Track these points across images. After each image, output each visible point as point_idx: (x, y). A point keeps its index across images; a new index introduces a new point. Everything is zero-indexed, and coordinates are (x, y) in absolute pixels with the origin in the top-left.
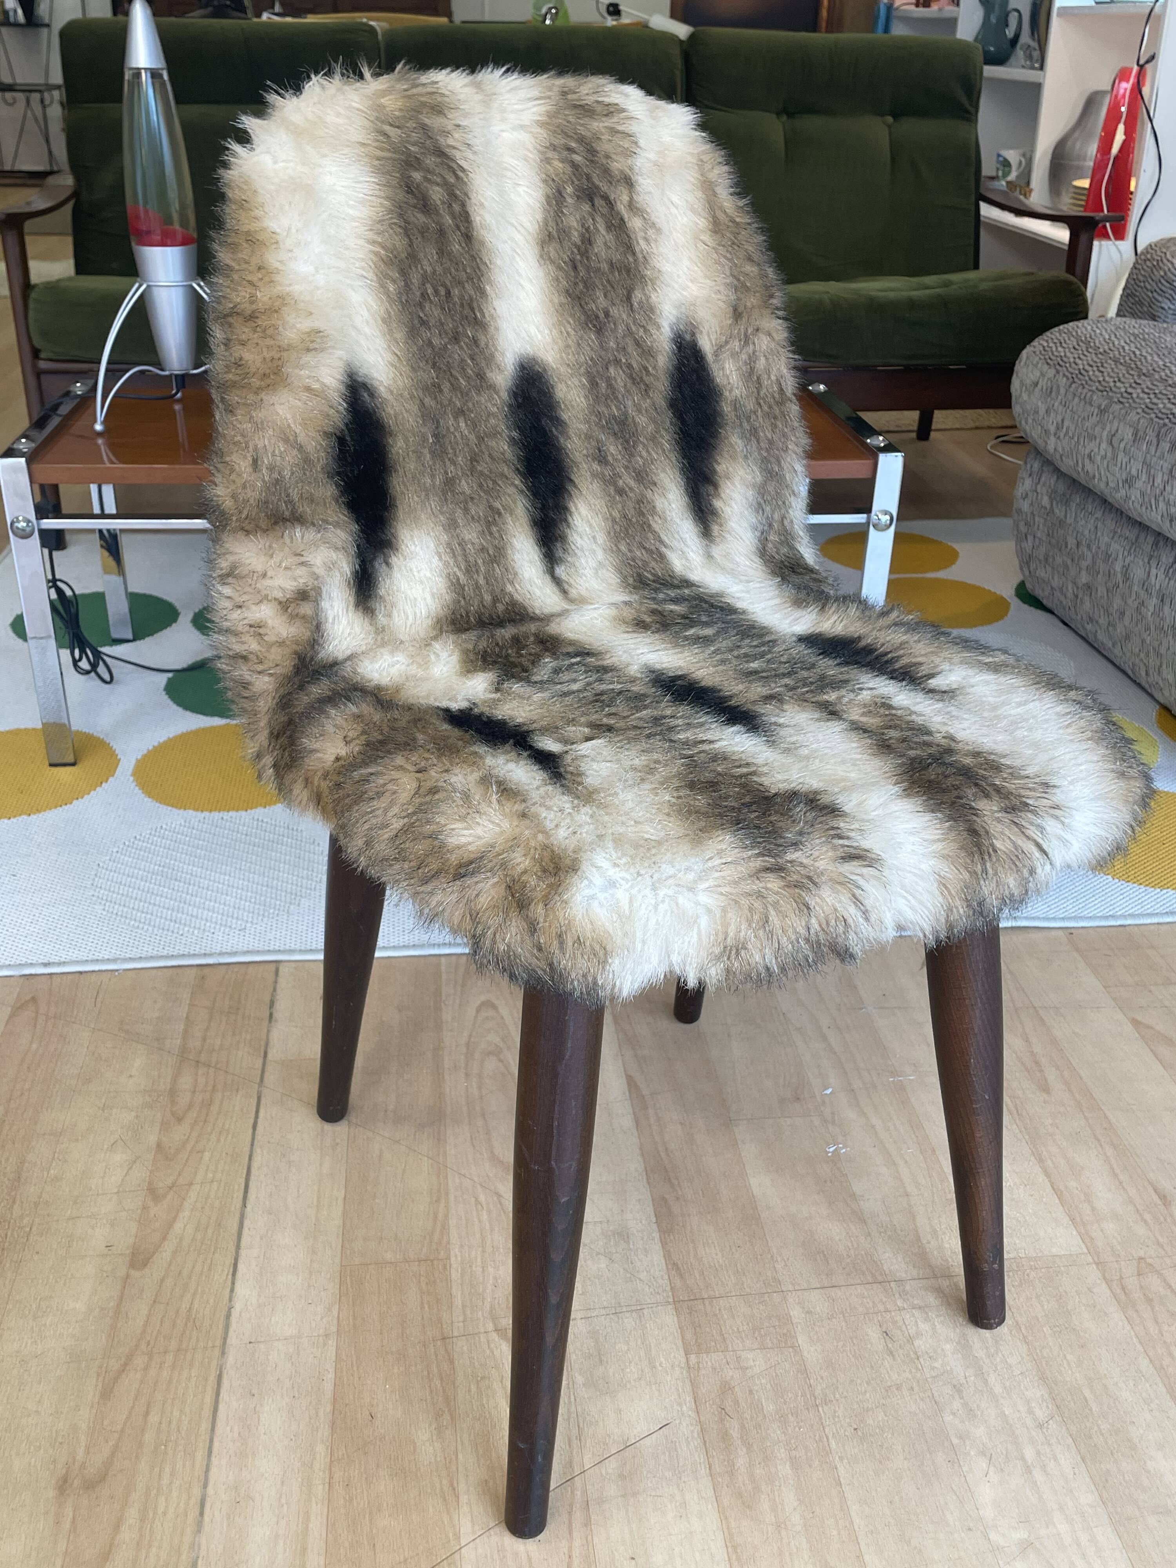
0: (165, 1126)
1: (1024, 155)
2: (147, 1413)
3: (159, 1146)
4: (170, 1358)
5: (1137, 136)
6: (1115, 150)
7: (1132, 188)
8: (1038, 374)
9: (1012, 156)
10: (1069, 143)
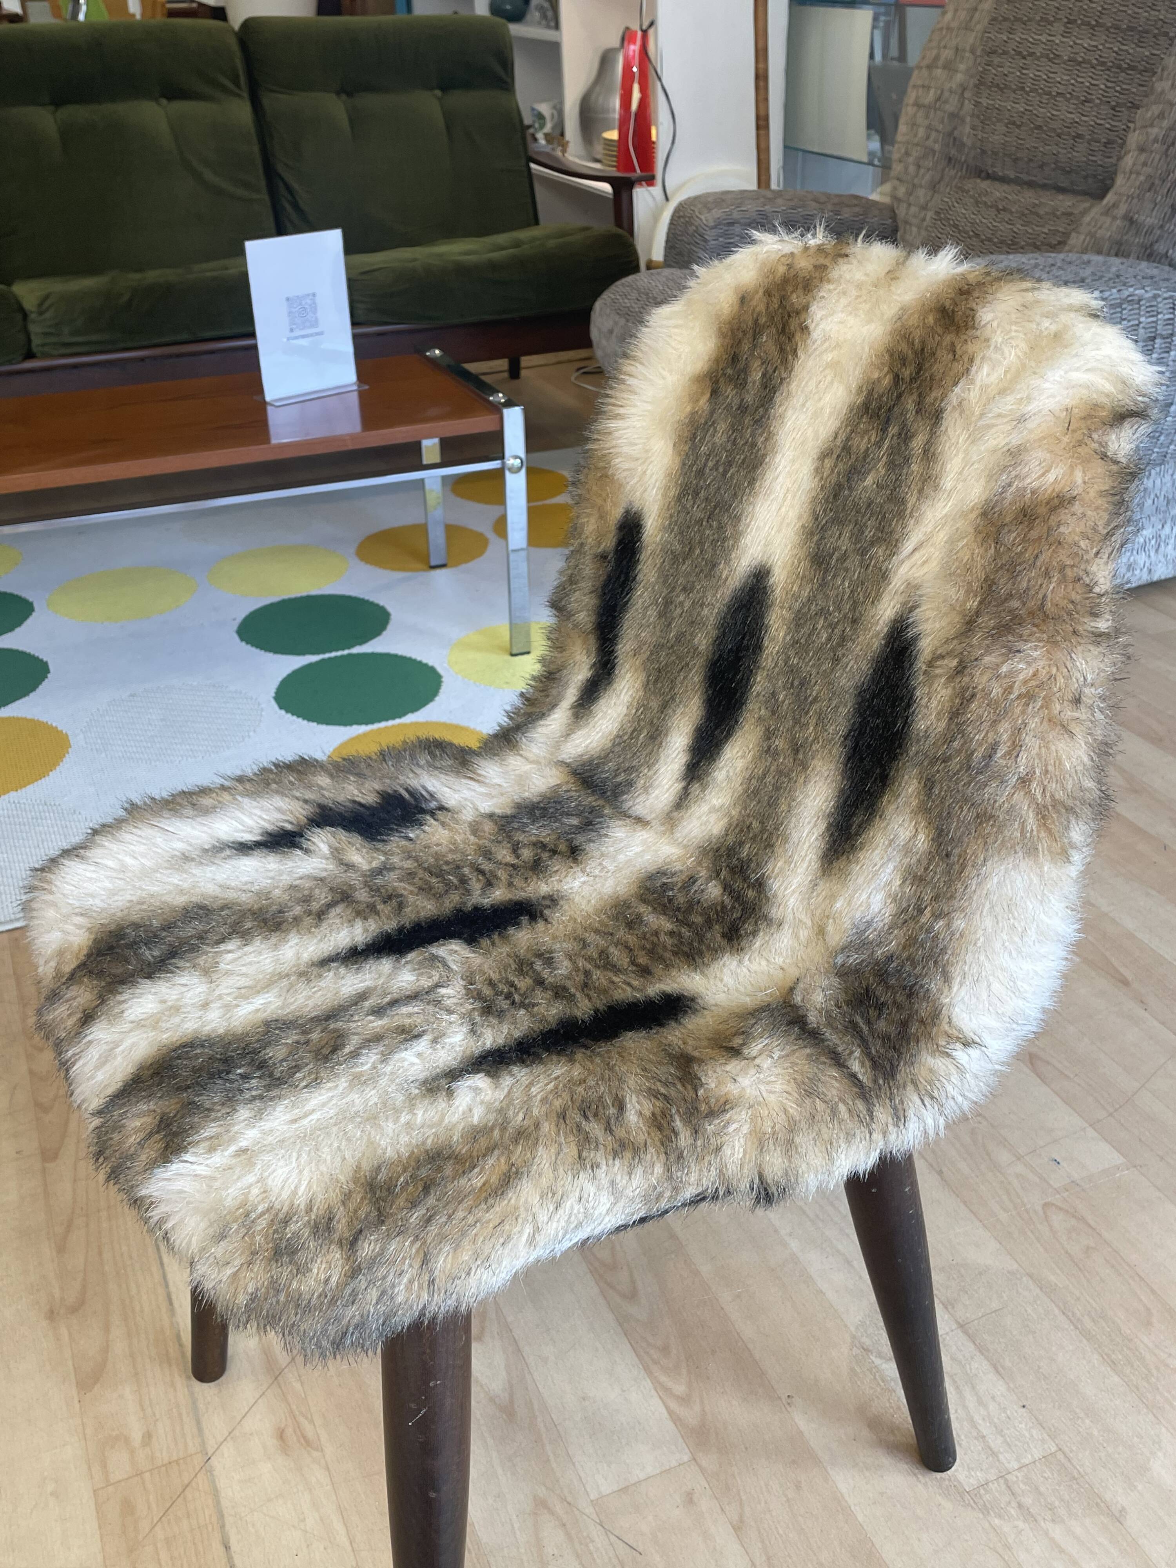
0: (29, 1057)
1: (554, 107)
2: (100, 1254)
3: (31, 1072)
4: (104, 1214)
5: (650, 92)
6: (634, 106)
7: (654, 138)
8: (611, 323)
9: (544, 109)
10: (593, 97)
